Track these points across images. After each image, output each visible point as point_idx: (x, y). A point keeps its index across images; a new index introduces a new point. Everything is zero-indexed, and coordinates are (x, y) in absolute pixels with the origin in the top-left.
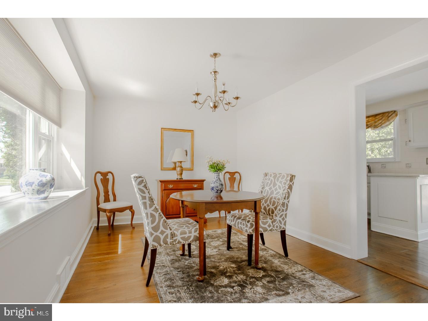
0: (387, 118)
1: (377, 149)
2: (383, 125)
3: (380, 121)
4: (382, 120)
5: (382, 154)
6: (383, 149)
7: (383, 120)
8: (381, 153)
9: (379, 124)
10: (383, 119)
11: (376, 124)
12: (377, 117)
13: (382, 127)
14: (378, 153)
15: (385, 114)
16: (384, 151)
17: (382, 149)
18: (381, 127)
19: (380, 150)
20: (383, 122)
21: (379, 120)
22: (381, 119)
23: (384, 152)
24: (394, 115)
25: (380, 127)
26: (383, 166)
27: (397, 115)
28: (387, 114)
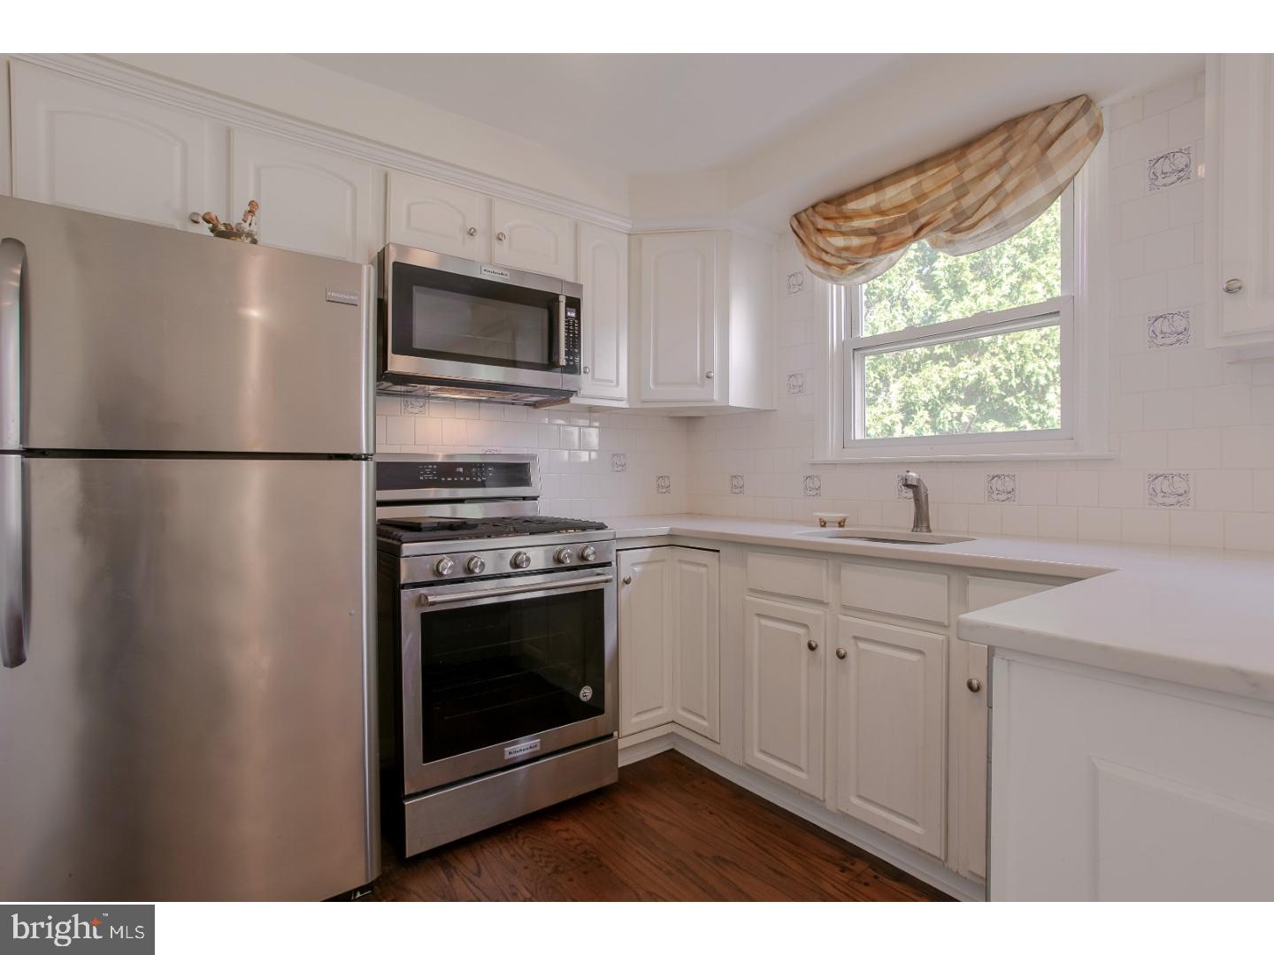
0: (1036, 149)
1: (926, 405)
2: (1010, 210)
3: (994, 180)
4: (1005, 168)
5: (941, 427)
6: (947, 405)
7: (1012, 171)
8: (940, 423)
9: (984, 201)
10: (1013, 162)
11: (969, 200)
12: (975, 155)
13: (1001, 226)
14: (927, 422)
15: (1022, 126)
16: (949, 414)
17: (942, 409)
18: (998, 219)
19: (934, 413)
20: (1009, 186)
21: (982, 176)
22: (996, 166)
23: (950, 418)
24: (1081, 127)
25: (987, 225)
26: (997, 484)
27: (1096, 132)
28: (1039, 122)
